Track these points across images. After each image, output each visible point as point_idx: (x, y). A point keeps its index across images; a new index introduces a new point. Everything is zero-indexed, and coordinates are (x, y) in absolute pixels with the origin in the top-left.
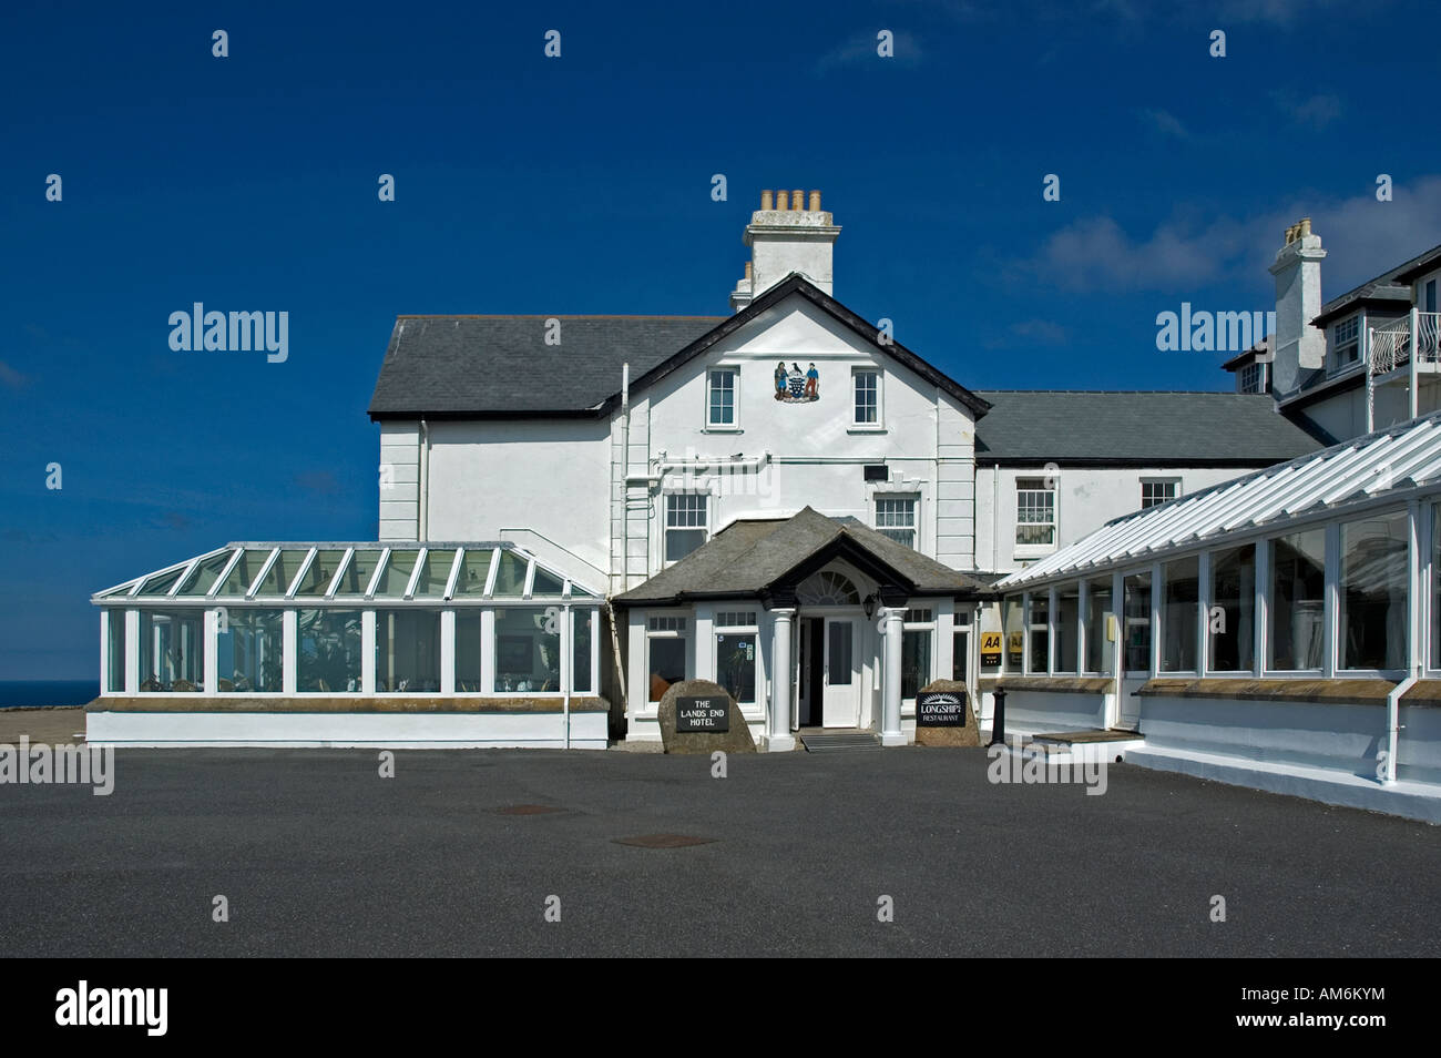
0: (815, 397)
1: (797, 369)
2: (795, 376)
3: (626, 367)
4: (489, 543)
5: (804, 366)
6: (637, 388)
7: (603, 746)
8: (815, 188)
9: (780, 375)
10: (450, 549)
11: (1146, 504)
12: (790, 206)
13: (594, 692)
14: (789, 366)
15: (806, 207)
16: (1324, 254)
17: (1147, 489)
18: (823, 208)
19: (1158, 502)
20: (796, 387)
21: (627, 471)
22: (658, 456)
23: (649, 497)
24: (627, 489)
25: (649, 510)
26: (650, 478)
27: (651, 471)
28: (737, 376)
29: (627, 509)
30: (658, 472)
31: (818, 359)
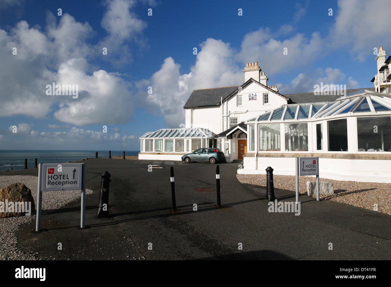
0: (256, 100)
3: (222, 97)
6: (224, 101)
9: (250, 96)
12: (251, 65)
14: (251, 95)
15: (254, 65)
20: (253, 98)
21: (223, 115)
22: (228, 112)
23: (227, 119)
24: (223, 118)
25: (227, 121)
26: (227, 116)
27: (227, 115)
28: (242, 97)
29: (223, 121)
30: (228, 115)
31: (256, 92)
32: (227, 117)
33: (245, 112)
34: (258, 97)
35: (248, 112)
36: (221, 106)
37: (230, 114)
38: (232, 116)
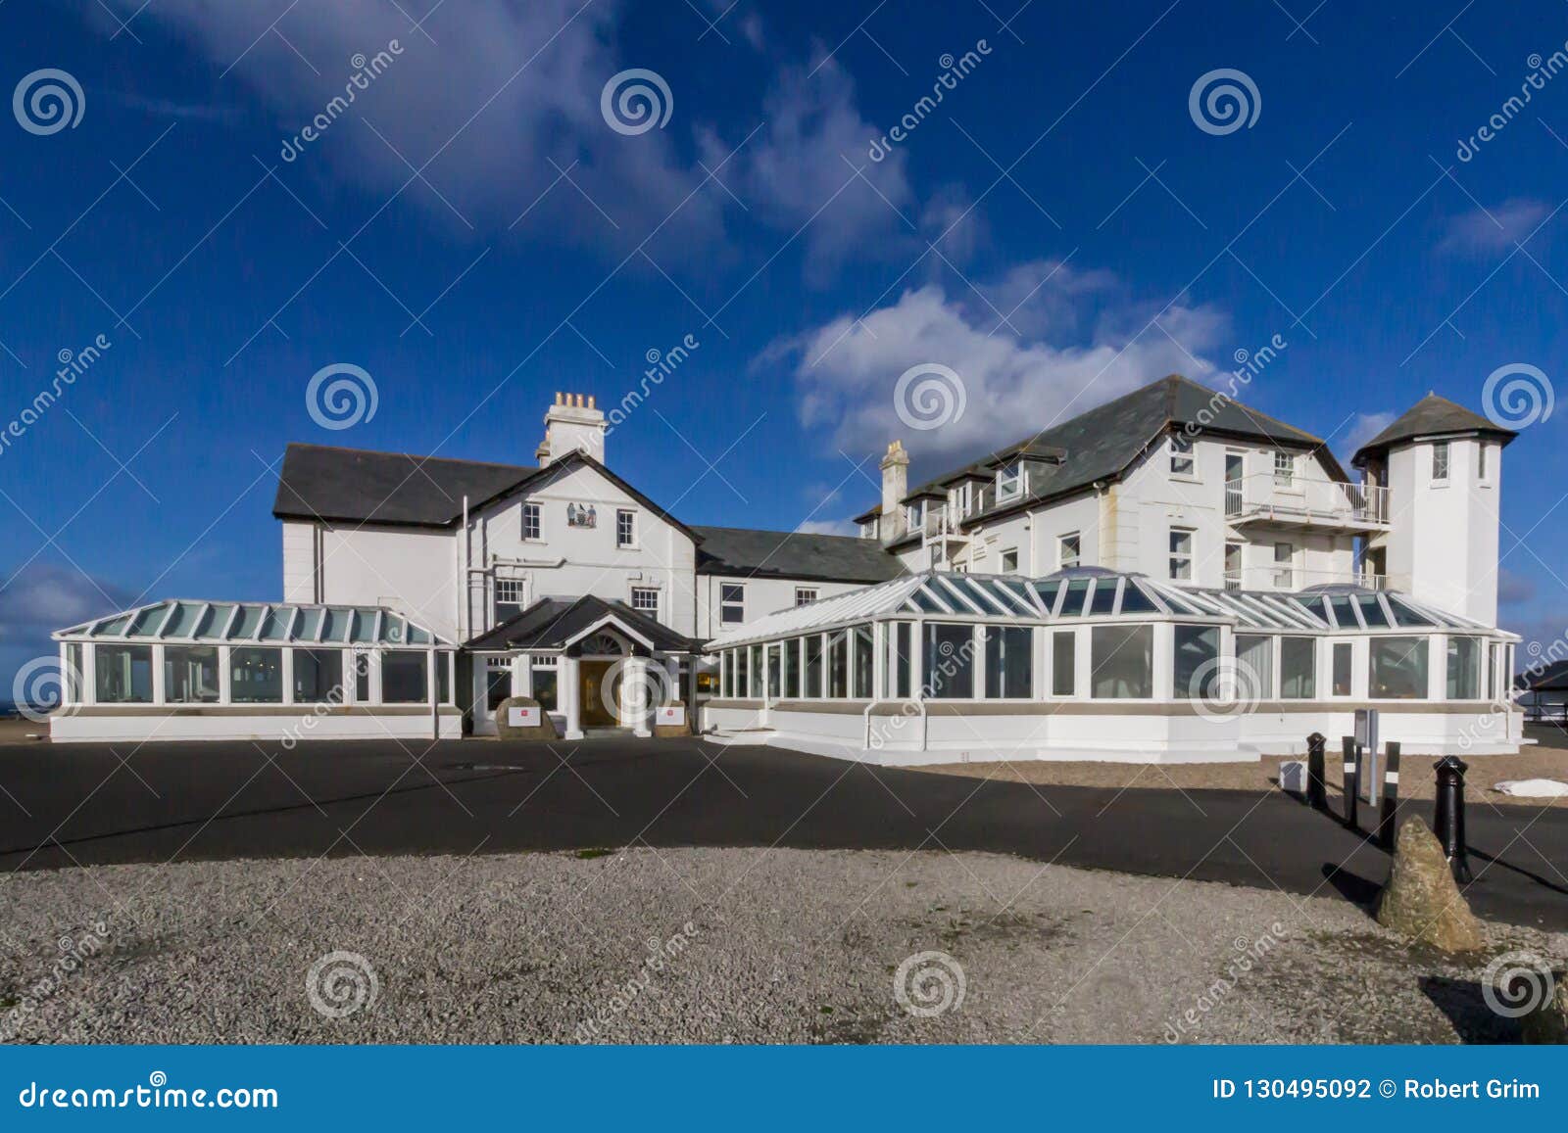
0: (592, 526)
1: (581, 507)
2: (581, 512)
3: (465, 499)
4: (373, 607)
5: (587, 507)
6: (474, 512)
7: (459, 737)
8: (591, 394)
9: (571, 510)
10: (344, 609)
11: (800, 603)
12: (575, 404)
13: (452, 703)
14: (576, 507)
15: (585, 405)
16: (908, 462)
17: (800, 594)
18: (597, 407)
19: (807, 602)
20: (582, 520)
21: (469, 565)
22: (490, 556)
23: (485, 582)
24: (469, 576)
25: (485, 590)
26: (485, 570)
27: (485, 565)
28: (542, 510)
29: (470, 589)
30: (490, 566)
31: (597, 502)
32: (486, 574)
33: (556, 564)
34: (599, 520)
35: (565, 567)
36: (462, 533)
37: (495, 566)
38: (504, 573)
